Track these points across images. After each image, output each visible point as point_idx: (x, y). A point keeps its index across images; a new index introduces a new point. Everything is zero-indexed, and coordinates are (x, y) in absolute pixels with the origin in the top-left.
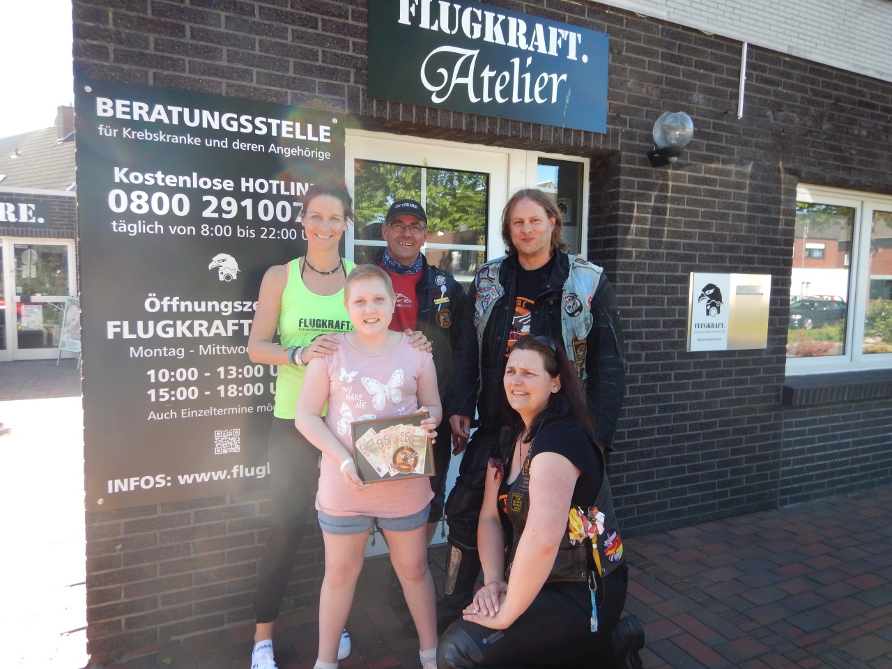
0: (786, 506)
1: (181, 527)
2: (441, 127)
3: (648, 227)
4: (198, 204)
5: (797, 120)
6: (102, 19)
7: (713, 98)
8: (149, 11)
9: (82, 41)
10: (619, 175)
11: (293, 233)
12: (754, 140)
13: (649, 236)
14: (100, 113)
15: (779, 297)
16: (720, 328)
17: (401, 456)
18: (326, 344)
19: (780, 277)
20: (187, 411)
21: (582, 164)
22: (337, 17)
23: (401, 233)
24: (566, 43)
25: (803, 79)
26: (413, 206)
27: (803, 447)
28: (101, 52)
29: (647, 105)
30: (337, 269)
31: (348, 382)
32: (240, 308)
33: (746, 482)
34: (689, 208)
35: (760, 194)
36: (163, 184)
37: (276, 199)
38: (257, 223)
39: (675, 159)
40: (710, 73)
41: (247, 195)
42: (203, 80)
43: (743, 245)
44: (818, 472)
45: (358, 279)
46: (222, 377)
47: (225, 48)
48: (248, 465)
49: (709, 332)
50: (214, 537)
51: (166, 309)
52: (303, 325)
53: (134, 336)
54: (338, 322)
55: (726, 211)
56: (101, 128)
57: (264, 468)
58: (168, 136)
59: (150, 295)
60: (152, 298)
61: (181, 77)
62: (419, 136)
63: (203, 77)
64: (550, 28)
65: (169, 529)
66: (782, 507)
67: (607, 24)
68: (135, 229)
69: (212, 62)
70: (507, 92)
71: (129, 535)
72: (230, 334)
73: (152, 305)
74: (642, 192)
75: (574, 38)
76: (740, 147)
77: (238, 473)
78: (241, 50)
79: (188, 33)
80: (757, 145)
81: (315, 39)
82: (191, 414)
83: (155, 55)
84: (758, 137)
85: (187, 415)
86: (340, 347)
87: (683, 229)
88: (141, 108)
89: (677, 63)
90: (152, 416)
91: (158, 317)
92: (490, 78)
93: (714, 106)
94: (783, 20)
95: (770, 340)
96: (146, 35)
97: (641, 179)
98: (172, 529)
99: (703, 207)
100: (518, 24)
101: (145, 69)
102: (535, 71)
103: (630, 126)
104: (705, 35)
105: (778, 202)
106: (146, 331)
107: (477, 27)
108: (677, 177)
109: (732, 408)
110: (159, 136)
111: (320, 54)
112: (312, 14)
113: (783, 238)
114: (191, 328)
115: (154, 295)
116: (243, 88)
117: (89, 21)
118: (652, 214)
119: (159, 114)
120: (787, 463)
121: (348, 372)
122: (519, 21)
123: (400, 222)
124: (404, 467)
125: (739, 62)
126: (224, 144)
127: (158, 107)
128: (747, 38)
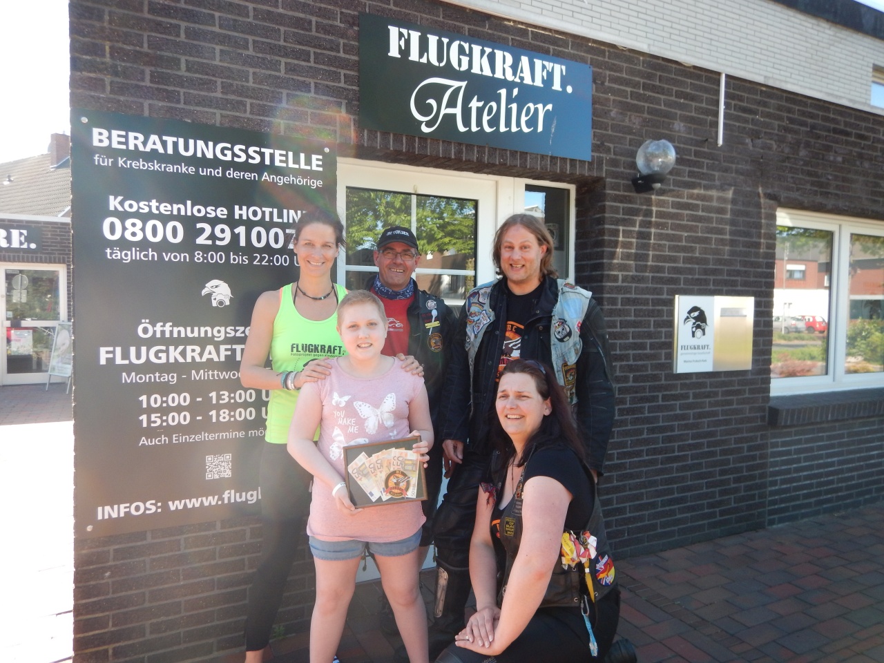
0: (774, 526)
1: (171, 554)
2: (431, 156)
3: (633, 251)
4: (192, 232)
5: (775, 147)
6: (99, 52)
7: (693, 126)
8: (146, 45)
9: (79, 73)
10: (604, 201)
11: (285, 259)
12: (734, 166)
13: (635, 260)
14: (96, 143)
15: (762, 319)
16: (706, 350)
17: (393, 480)
18: (319, 369)
19: (763, 299)
20: (178, 437)
21: (568, 191)
22: (328, 50)
23: (393, 260)
24: (550, 75)
25: (780, 108)
26: (404, 233)
27: (789, 467)
28: (97, 84)
29: (631, 133)
30: (329, 294)
31: (341, 406)
32: (233, 333)
33: (735, 503)
34: (673, 232)
35: (741, 219)
36: (157, 212)
37: (268, 226)
38: (250, 249)
39: (658, 185)
40: (691, 103)
41: (241, 222)
42: (197, 111)
43: (726, 268)
44: (805, 491)
45: (351, 304)
46: (214, 401)
47: (219, 81)
48: (239, 490)
49: (695, 354)
50: (204, 563)
51: (158, 335)
52: (295, 350)
53: (126, 362)
54: (330, 347)
55: (709, 235)
56: (96, 158)
57: (255, 493)
58: (163, 166)
59: (143, 321)
60: (145, 323)
61: (176, 109)
62: (409, 164)
63: (198, 108)
64: (535, 60)
65: (158, 556)
66: (770, 527)
67: (590, 56)
68: (128, 256)
69: (206, 94)
70: (494, 122)
71: (118, 563)
72: (222, 359)
73: (145, 331)
74: (626, 217)
75: (558, 70)
76: (721, 173)
77: (229, 498)
78: (235, 82)
79: (183, 66)
80: (737, 172)
81: (308, 72)
82: (183, 439)
83: (150, 87)
84: (738, 163)
85: (178, 440)
86: (333, 371)
87: (667, 253)
88: (136, 138)
89: (658, 93)
90: (143, 441)
91: (151, 342)
92: (478, 108)
93: (695, 134)
94: (759, 51)
95: (755, 361)
96: (141, 67)
97: (626, 205)
98: (162, 555)
99: (687, 232)
100: (504, 57)
101: (141, 100)
102: (521, 103)
103: (614, 154)
104: (685, 66)
105: (759, 226)
106: (138, 357)
107: (465, 60)
108: (660, 202)
109: (719, 429)
110: (153, 166)
111: (312, 85)
112: (304, 48)
113: (765, 261)
114: (183, 354)
115: (147, 321)
116: (237, 119)
117: (86, 54)
118: (637, 238)
119: (154, 142)
120: (774, 483)
121: (341, 396)
122: (505, 53)
123: (392, 249)
124: (396, 491)
125: (717, 92)
126: (218, 172)
127: (153, 138)
128: (724, 69)
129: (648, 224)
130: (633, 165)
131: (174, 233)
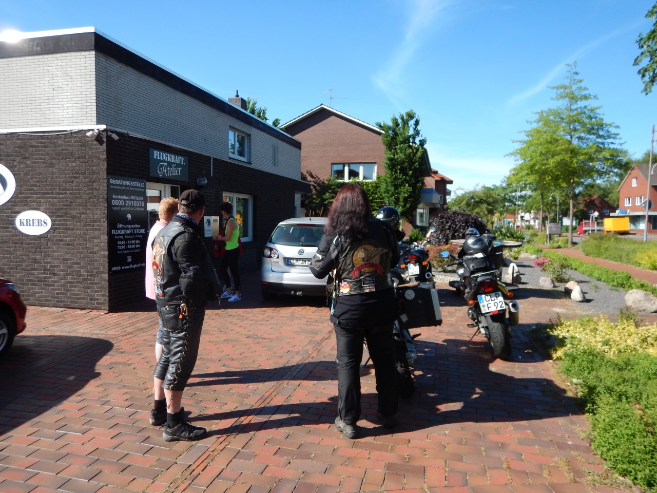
2: (161, 182)
4: (125, 203)
5: (222, 176)
6: (111, 162)
7: (207, 171)
8: (117, 160)
9: (108, 167)
14: (110, 182)
16: (210, 231)
21: (178, 187)
24: (181, 160)
25: (222, 165)
28: (111, 169)
29: (195, 174)
36: (120, 198)
37: (136, 200)
38: (134, 206)
39: (203, 188)
40: (206, 165)
41: (132, 200)
43: (214, 209)
46: (129, 243)
47: (128, 166)
51: (120, 227)
55: (210, 200)
56: (111, 186)
57: (135, 266)
58: (121, 187)
60: (118, 225)
64: (178, 157)
67: (187, 155)
68: (116, 209)
69: (125, 170)
70: (172, 173)
72: (130, 233)
76: (212, 183)
77: (131, 266)
79: (123, 164)
81: (141, 163)
82: (124, 252)
83: (118, 169)
84: (215, 181)
89: (200, 163)
90: (118, 252)
92: (169, 170)
98: (121, 280)
100: (173, 156)
101: (116, 172)
102: (176, 168)
103: (192, 179)
104: (204, 156)
105: (219, 197)
106: (117, 232)
107: (167, 158)
114: (124, 232)
116: (131, 175)
125: (211, 162)
127: (119, 181)
128: (212, 156)
130: (196, 182)
131: (121, 203)
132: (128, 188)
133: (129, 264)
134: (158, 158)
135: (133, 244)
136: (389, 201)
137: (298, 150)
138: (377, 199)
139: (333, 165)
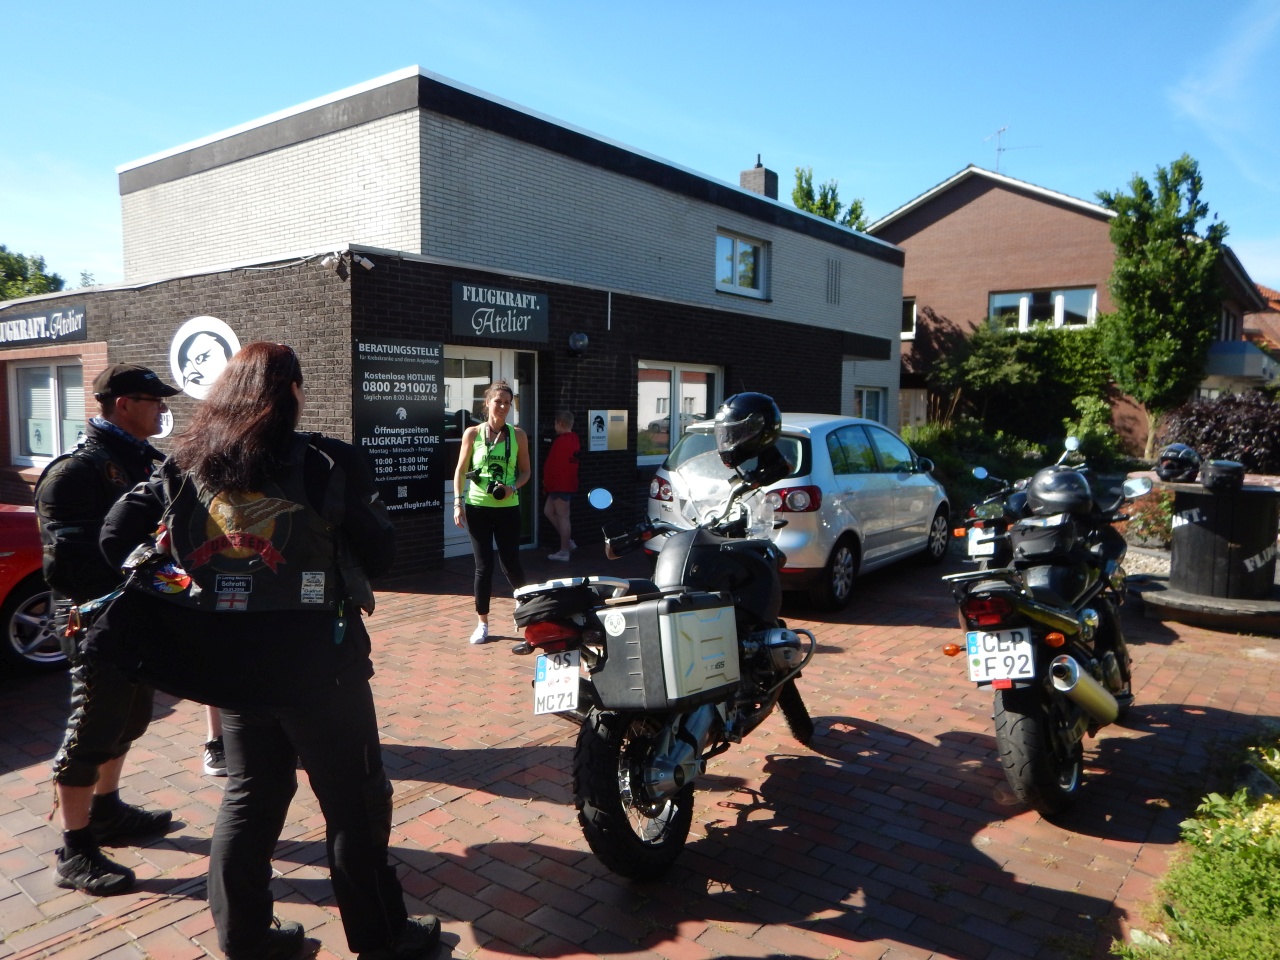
2: (479, 345)
3: (569, 388)
4: (393, 387)
5: (637, 328)
6: (361, 311)
7: (595, 321)
8: (376, 306)
9: (354, 320)
10: (553, 362)
12: (616, 341)
13: (570, 393)
14: (359, 350)
15: (632, 423)
16: (604, 439)
19: (632, 412)
20: (389, 478)
21: (534, 354)
24: (530, 301)
25: (638, 308)
28: (360, 325)
29: (566, 328)
32: (407, 432)
34: (588, 377)
35: (621, 369)
36: (381, 378)
37: (419, 382)
38: (413, 393)
39: (579, 354)
40: (594, 309)
41: (409, 381)
43: (613, 395)
46: (401, 462)
47: (401, 318)
49: (599, 441)
51: (382, 433)
53: (371, 444)
55: (605, 378)
56: (360, 356)
58: (383, 358)
59: (376, 426)
60: (377, 428)
64: (523, 295)
67: (547, 290)
68: (372, 398)
69: (396, 324)
70: (506, 327)
72: (404, 443)
73: (377, 431)
74: (565, 370)
75: (533, 298)
76: (609, 345)
78: (407, 318)
79: (389, 313)
80: (618, 344)
82: (391, 479)
83: (377, 324)
84: (618, 339)
87: (585, 388)
88: (374, 347)
89: (579, 305)
91: (379, 435)
92: (499, 321)
93: (596, 325)
95: (628, 445)
97: (564, 364)
99: (594, 376)
100: (510, 295)
101: (375, 330)
102: (517, 317)
103: (559, 339)
104: (590, 291)
105: (629, 369)
106: (375, 442)
107: (494, 298)
108: (582, 363)
110: (379, 358)
113: (633, 390)
114: (390, 441)
115: (378, 426)
117: (357, 312)
118: (571, 381)
119: (380, 348)
122: (511, 293)
125: (607, 303)
127: (379, 346)
128: (610, 290)
129: (576, 373)
130: (568, 343)
131: (386, 387)
132: (401, 360)
133: (402, 501)
134: (473, 299)
135: (412, 464)
136: (1121, 372)
137: (894, 268)
138: (1093, 368)
139: (992, 296)
